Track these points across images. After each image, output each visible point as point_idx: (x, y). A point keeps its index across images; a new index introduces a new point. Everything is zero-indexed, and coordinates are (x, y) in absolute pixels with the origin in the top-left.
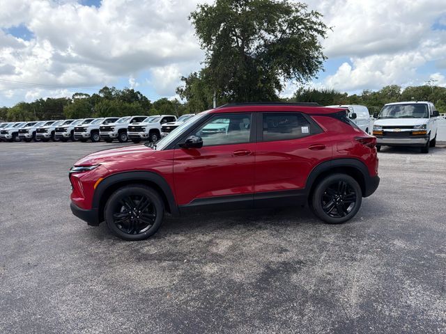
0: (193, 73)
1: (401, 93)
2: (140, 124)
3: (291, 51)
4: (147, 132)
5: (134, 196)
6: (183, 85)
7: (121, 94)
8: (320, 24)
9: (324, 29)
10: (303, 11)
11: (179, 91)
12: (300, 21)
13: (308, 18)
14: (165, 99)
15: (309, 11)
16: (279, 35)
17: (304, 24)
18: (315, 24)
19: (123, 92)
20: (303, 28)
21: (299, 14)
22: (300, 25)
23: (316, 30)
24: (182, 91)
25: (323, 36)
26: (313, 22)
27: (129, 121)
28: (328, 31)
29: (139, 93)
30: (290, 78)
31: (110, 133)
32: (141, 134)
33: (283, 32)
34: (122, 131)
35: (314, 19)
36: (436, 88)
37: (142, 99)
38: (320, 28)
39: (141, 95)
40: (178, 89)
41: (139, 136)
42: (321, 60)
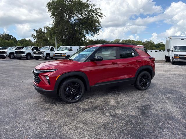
0: (40, 28)
1: (121, 42)
2: (22, 50)
3: (90, 23)
4: (25, 54)
5: (74, 83)
6: (35, 33)
7: (1, 36)
8: (101, 13)
9: (102, 15)
10: (94, 7)
11: (33, 36)
12: (93, 11)
13: (96, 10)
14: (24, 39)
15: (97, 8)
16: (84, 16)
17: (94, 12)
18: (99, 13)
19: (3, 35)
20: (94, 14)
21: (92, 8)
22: (93, 13)
23: (99, 15)
24: (34, 36)
25: (101, 18)
26: (98, 12)
27: (14, 49)
28: (104, 16)
29: (11, 36)
30: (88, 34)
31: (5, 54)
32: (22, 55)
33: (86, 15)
34: (11, 54)
35: (98, 11)
36: (132, 40)
37: (13, 38)
38: (100, 15)
39: (13, 37)
40: (32, 35)
41: (21, 56)
42: (100, 27)
